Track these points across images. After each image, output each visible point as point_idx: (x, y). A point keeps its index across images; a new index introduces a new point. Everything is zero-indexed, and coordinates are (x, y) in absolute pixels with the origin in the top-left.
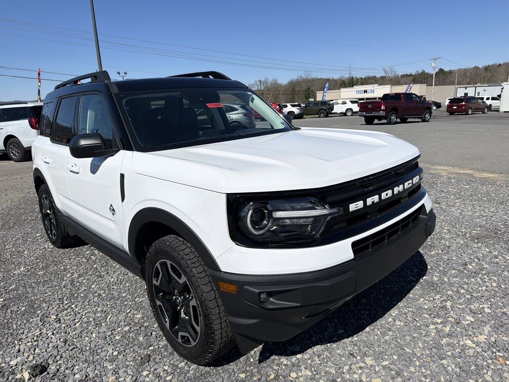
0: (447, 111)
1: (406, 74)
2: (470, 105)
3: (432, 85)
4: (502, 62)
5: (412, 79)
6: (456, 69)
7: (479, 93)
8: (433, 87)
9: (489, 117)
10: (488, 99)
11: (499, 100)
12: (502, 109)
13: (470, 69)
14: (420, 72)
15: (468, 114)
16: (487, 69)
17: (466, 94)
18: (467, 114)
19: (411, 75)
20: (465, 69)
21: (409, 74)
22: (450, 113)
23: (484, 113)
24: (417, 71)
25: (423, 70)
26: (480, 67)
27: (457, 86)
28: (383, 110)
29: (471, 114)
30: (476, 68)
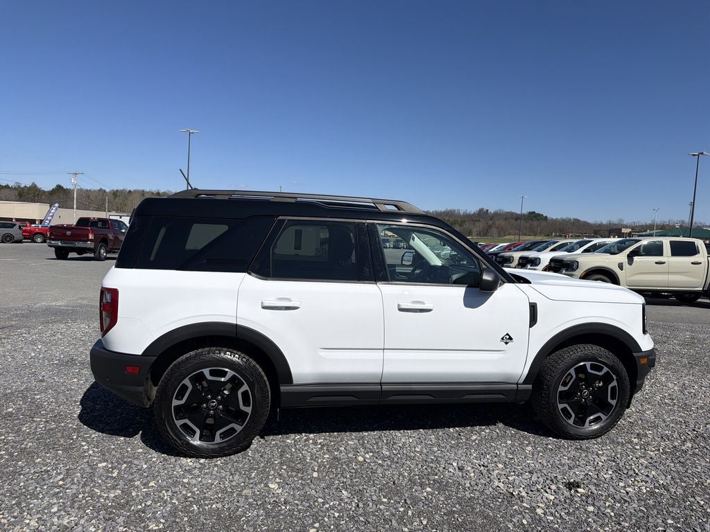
3: (73, 208)
5: (15, 193)
8: (75, 210)
13: (95, 191)
14: (29, 184)
16: (115, 194)
25: (33, 184)
26: (108, 190)
28: (91, 240)
30: (102, 191)
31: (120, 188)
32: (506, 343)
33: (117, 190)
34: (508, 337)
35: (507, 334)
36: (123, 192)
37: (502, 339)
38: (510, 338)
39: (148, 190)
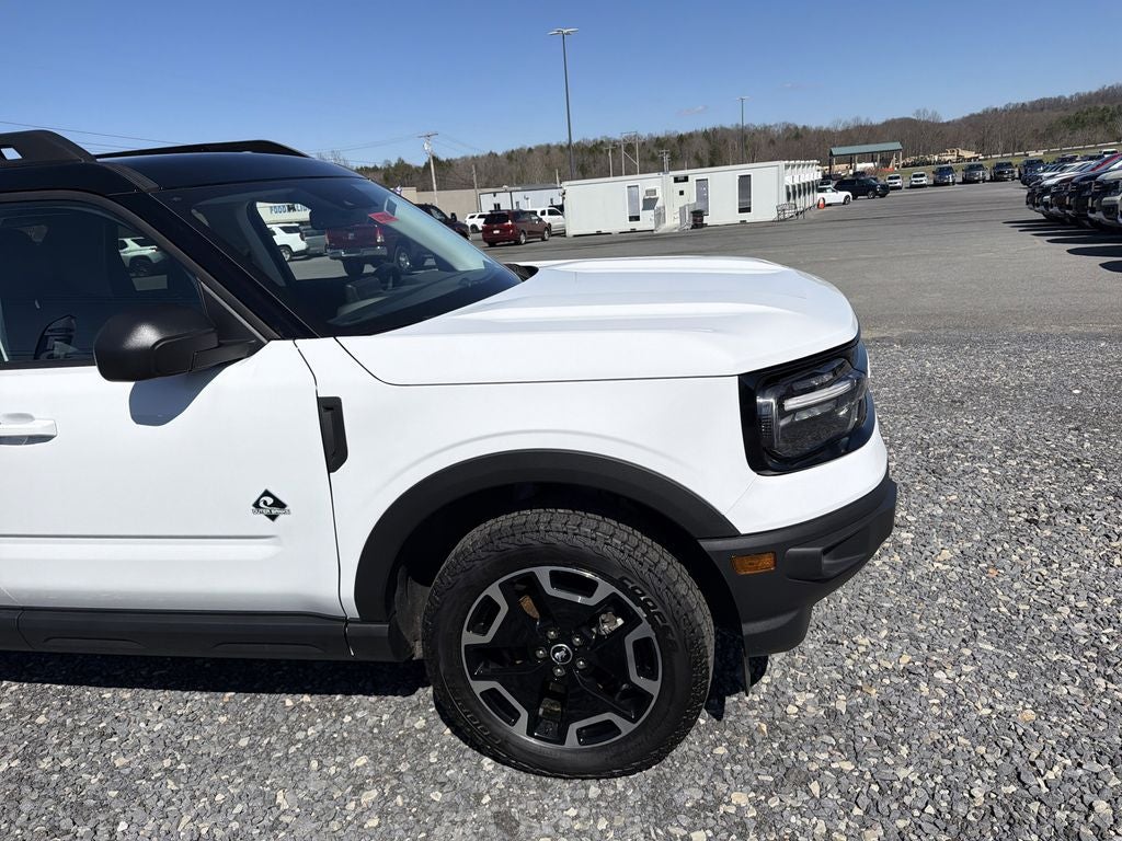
0: (485, 240)
1: (366, 168)
2: (521, 226)
4: (532, 145)
5: (382, 176)
6: (458, 157)
7: (517, 203)
8: (435, 192)
9: (556, 246)
10: (543, 213)
11: (559, 214)
12: (571, 232)
13: (483, 157)
14: (394, 162)
15: (521, 244)
17: (497, 206)
18: (518, 243)
19: (375, 169)
20: (473, 158)
21: (371, 166)
22: (489, 243)
23: (544, 240)
24: (386, 161)
25: (400, 159)
26: (499, 154)
27: (479, 191)
28: (381, 244)
29: (526, 243)
30: (492, 155)
31: (515, 147)
32: (273, 517)
33: (513, 151)
34: (270, 501)
35: (267, 493)
36: (520, 151)
37: (256, 505)
38: (278, 504)
39: (554, 143)
